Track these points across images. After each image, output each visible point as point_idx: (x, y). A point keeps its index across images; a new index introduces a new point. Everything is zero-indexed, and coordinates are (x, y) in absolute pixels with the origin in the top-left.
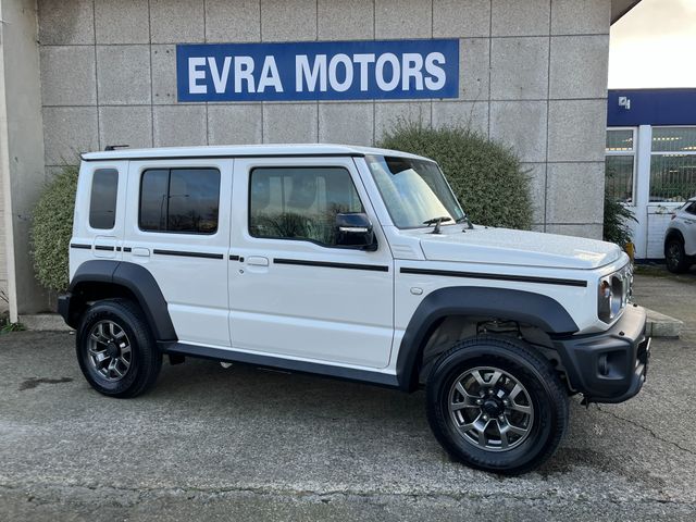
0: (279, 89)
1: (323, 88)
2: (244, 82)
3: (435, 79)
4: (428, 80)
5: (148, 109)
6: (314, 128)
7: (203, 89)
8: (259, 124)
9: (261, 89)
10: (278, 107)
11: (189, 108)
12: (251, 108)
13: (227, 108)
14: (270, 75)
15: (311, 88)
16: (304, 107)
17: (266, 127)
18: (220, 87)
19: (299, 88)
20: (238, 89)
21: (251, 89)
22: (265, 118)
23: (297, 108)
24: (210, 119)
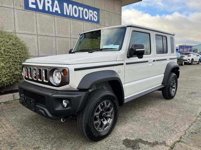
0: (59, 12)
1: (71, 15)
2: (49, 7)
3: (95, 18)
4: (94, 18)
5: (12, 10)
6: (69, 26)
7: (34, 7)
8: (54, 22)
9: (54, 11)
10: (59, 18)
11: (29, 12)
12: (51, 17)
13: (43, 15)
14: (56, 7)
15: (68, 14)
16: (67, 20)
17: (56, 24)
18: (41, 7)
19: (65, 13)
20: (47, 9)
21: (51, 10)
22: (56, 21)
23: (64, 19)
24: (37, 18)
